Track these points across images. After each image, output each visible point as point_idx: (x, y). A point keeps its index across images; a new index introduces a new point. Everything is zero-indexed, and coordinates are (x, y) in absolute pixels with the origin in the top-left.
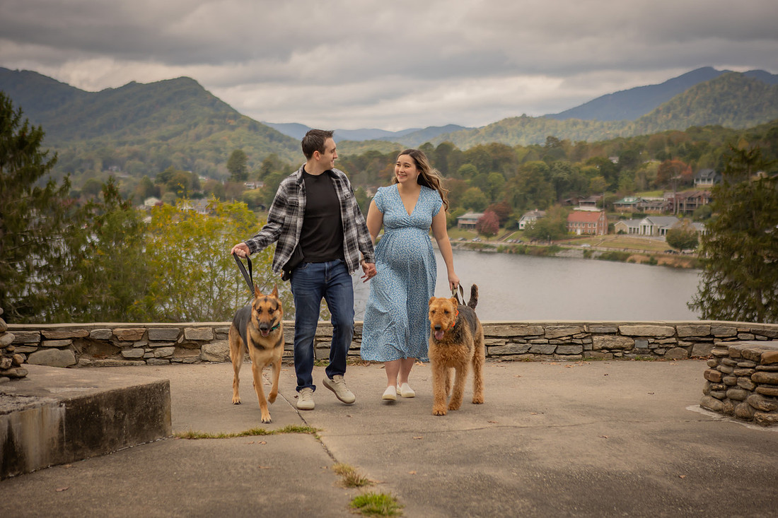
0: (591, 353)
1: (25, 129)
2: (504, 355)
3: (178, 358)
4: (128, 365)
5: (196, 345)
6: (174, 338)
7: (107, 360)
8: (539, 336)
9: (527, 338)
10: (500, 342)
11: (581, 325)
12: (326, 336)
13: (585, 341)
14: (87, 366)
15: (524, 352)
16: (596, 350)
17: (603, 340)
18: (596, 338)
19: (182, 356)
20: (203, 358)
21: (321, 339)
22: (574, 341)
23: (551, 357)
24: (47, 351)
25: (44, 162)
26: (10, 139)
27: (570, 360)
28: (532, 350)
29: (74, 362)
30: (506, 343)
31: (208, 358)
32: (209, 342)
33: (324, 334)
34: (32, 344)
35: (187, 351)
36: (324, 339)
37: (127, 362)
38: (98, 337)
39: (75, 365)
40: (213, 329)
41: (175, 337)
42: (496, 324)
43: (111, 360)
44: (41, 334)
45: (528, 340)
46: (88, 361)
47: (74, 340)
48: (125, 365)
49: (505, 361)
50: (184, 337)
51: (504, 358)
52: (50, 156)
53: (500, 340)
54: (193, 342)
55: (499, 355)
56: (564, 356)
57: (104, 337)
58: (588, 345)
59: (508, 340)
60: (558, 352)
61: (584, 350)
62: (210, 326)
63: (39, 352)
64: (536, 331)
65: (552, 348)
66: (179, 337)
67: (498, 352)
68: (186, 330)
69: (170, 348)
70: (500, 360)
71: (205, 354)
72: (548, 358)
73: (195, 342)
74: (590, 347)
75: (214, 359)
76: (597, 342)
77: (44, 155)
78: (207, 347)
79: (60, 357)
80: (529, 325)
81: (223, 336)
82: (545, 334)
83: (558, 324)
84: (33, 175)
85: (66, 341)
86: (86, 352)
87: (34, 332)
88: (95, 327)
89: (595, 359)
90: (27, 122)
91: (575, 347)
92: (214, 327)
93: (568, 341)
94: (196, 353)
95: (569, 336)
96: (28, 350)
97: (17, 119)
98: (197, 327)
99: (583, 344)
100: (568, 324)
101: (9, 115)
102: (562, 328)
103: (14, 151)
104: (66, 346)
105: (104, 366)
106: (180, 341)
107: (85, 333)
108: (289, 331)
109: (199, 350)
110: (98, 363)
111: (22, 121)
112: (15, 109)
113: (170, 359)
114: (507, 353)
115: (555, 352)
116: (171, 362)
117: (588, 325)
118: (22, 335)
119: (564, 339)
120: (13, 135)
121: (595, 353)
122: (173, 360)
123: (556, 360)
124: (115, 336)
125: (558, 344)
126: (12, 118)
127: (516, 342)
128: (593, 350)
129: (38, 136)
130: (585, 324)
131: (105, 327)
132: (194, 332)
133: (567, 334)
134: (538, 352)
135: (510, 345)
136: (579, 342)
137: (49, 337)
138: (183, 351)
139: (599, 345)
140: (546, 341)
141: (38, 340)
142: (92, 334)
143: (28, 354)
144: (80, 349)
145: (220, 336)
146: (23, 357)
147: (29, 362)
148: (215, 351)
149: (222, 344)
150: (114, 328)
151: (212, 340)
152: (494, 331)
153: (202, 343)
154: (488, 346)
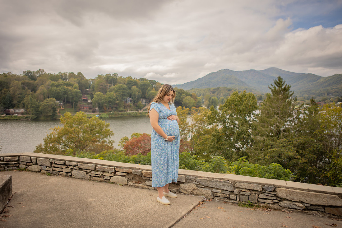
1: (286, 86)
4: (147, 189)
7: (139, 185)
12: (246, 189)
14: (131, 186)
19: (172, 188)
20: (180, 191)
21: (243, 190)
24: (117, 176)
25: (290, 94)
26: (282, 88)
29: (126, 183)
31: (182, 191)
32: (183, 183)
33: (244, 187)
34: (112, 173)
36: (244, 190)
37: (147, 187)
38: (135, 174)
39: (126, 185)
40: (186, 177)
43: (141, 185)
44: (114, 169)
46: (132, 184)
47: (128, 174)
48: (146, 188)
52: (292, 92)
57: (138, 174)
62: (184, 175)
63: (115, 177)
71: (181, 189)
75: (185, 192)
77: (291, 92)
78: (182, 186)
79: (121, 180)
81: (190, 181)
84: (287, 97)
85: (124, 173)
87: (112, 168)
88: (135, 168)
90: (287, 84)
94: (178, 188)
96: (111, 175)
97: (284, 83)
101: (282, 82)
103: (283, 91)
104: (124, 176)
105: (137, 187)
107: (130, 171)
108: (224, 183)
109: (179, 186)
110: (135, 185)
111: (285, 84)
112: (284, 81)
118: (108, 168)
124: (142, 174)
126: (283, 83)
129: (289, 87)
131: (139, 169)
137: (118, 171)
141: (113, 171)
142: (133, 172)
143: (111, 177)
144: (131, 177)
145: (188, 181)
146: (109, 178)
147: (111, 180)
148: (186, 188)
149: (189, 185)
150: (143, 170)
151: (185, 182)
153: (180, 183)
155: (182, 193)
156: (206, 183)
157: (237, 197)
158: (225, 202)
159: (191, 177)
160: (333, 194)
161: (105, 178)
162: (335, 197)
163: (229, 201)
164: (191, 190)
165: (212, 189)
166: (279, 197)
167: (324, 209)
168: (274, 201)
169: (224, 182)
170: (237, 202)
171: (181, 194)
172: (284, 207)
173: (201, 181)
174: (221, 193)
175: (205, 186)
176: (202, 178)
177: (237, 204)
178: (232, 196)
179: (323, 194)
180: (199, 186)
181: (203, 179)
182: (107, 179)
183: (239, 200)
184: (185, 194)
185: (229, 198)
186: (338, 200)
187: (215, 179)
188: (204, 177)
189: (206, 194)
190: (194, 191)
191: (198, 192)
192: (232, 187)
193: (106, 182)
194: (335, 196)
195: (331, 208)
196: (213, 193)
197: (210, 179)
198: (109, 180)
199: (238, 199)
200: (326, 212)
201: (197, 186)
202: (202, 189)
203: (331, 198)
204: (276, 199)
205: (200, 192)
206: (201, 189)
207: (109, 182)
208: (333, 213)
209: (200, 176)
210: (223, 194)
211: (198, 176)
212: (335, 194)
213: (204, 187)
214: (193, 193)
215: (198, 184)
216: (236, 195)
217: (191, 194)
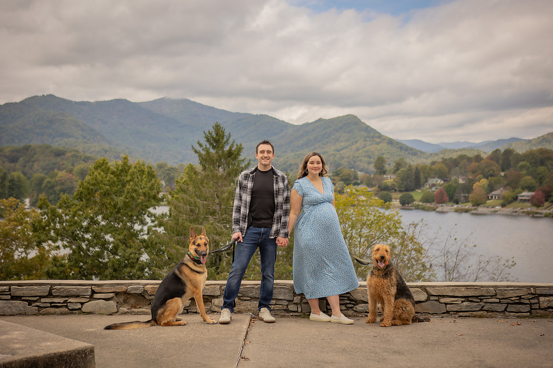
0: (538, 311)
1: (232, 145)
2: (461, 312)
3: (194, 309)
5: (208, 299)
7: (140, 310)
8: (491, 296)
9: (480, 298)
10: (457, 301)
11: (529, 287)
13: (532, 301)
14: (125, 313)
15: (478, 309)
16: (542, 309)
17: (549, 301)
18: (542, 299)
20: (212, 309)
22: (522, 301)
23: (502, 314)
24: (96, 301)
25: (243, 165)
26: (223, 151)
27: (518, 317)
28: (485, 308)
29: (116, 310)
30: (462, 302)
31: (217, 309)
32: (217, 297)
34: (85, 297)
38: (133, 292)
39: (116, 312)
40: (221, 287)
42: (453, 286)
43: (143, 310)
44: (92, 289)
45: (481, 300)
46: (125, 310)
47: (117, 294)
49: (462, 316)
51: (461, 314)
52: (246, 162)
53: (457, 299)
55: (457, 312)
56: (514, 313)
57: (138, 292)
58: (535, 305)
59: (463, 300)
60: (508, 310)
61: (532, 309)
62: (218, 285)
63: (90, 302)
64: (488, 292)
65: (503, 307)
67: (455, 309)
70: (457, 316)
71: (214, 307)
72: (499, 315)
73: (207, 297)
74: (537, 306)
76: (544, 302)
77: (243, 161)
78: (216, 301)
79: (105, 306)
80: (482, 287)
82: (496, 295)
83: (508, 286)
85: (110, 294)
86: (127, 303)
87: (87, 287)
88: (131, 284)
89: (541, 317)
90: (233, 141)
91: (523, 306)
92: (221, 285)
93: (517, 301)
94: (209, 305)
95: (518, 296)
96: (83, 300)
97: (228, 140)
98: (208, 285)
99: (531, 304)
100: (516, 286)
101: (223, 138)
102: (511, 290)
103: (225, 159)
104: (110, 298)
105: (137, 314)
107: (124, 288)
108: (280, 290)
109: (210, 303)
110: (133, 312)
112: (226, 134)
113: (187, 310)
114: (463, 310)
115: (505, 310)
116: (188, 313)
117: (535, 287)
118: (78, 289)
119: (513, 299)
120: (225, 150)
121: (541, 311)
122: (189, 310)
123: (507, 317)
124: (146, 291)
125: (508, 304)
126: (225, 139)
127: (471, 301)
128: (540, 308)
129: (240, 149)
130: (532, 286)
131: (139, 284)
132: (206, 289)
133: (516, 295)
134: (491, 310)
135: (465, 303)
136: (527, 302)
137: (98, 291)
139: (545, 305)
140: (498, 301)
141: (89, 293)
142: (129, 290)
143: (82, 304)
144: (121, 300)
146: (79, 306)
147: (84, 309)
150: (146, 285)
151: (220, 295)
152: (451, 292)
153: (212, 298)
154: (446, 304)
155: (216, 312)
156: (253, 293)
157: (297, 308)
158: (283, 316)
160: (415, 288)
161: (71, 306)
162: (418, 291)
163: (288, 314)
166: (353, 300)
168: (349, 306)
169: (280, 288)
170: (299, 314)
171: (215, 313)
172: (361, 312)
173: (246, 290)
174: (276, 304)
175: (250, 297)
177: (300, 316)
178: (292, 307)
180: (242, 298)
181: (249, 287)
182: (75, 308)
183: (302, 311)
185: (287, 311)
186: (421, 294)
188: (249, 285)
189: (253, 309)
191: (242, 308)
192: (291, 294)
193: (72, 313)
198: (80, 309)
199: (300, 310)
202: (247, 302)
203: (414, 292)
204: (350, 303)
205: (244, 307)
206: (245, 302)
207: (79, 314)
210: (278, 306)
212: (417, 287)
213: (249, 298)
216: (296, 304)
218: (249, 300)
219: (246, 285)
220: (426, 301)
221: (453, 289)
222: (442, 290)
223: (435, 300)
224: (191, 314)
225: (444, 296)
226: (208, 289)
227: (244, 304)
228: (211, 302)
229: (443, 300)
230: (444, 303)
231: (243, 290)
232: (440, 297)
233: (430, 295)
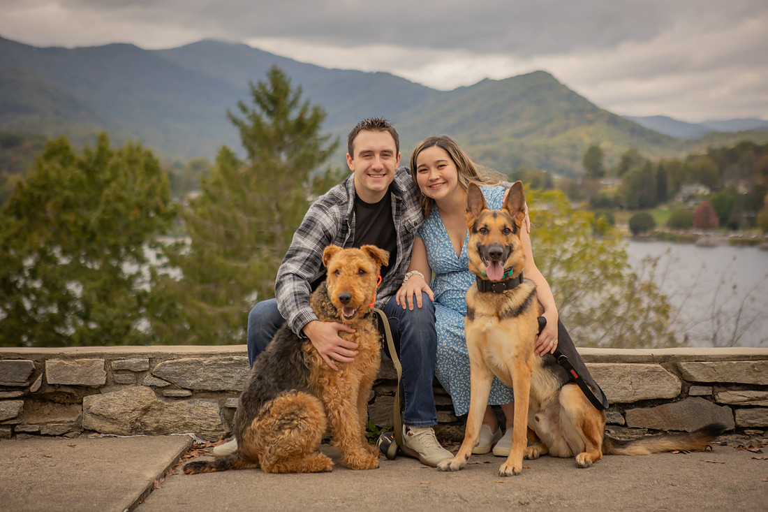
3: (32, 423)
5: (71, 395)
6: (22, 379)
19: (41, 421)
20: (84, 424)
25: (325, 147)
26: (287, 122)
31: (95, 424)
32: (98, 390)
35: (57, 409)
40: (108, 362)
41: (24, 378)
42: (755, 358)
50: (44, 379)
54: (64, 390)
62: (101, 356)
66: (32, 376)
67: (760, 422)
68: (49, 364)
69: (14, 403)
71: (89, 417)
73: (69, 391)
75: (108, 427)
77: (325, 139)
78: (94, 402)
81: (130, 377)
84: (312, 162)
90: (307, 103)
92: (109, 358)
94: (73, 414)
98: (72, 357)
101: (286, 95)
103: (291, 135)
106: (35, 388)
109: (79, 408)
111: (302, 101)
112: (293, 86)
113: (13, 426)
116: (14, 434)
120: (290, 118)
122: (18, 429)
126: (291, 97)
132: (66, 368)
138: (47, 409)
145: (121, 377)
148: (111, 410)
149: (125, 394)
151: (105, 386)
152: (750, 373)
153: (83, 392)
154: (734, 407)
155: (94, 431)
156: (197, 377)
159: (133, 361)
160: (648, 362)
162: (654, 371)
164: (136, 414)
165: (221, 397)
167: (624, 415)
171: (91, 436)
173: (177, 369)
175: (191, 390)
176: (180, 360)
179: (618, 364)
180: (167, 392)
181: (186, 363)
184: (109, 435)
186: (664, 380)
187: (235, 358)
188: (188, 355)
189: (198, 422)
190: (147, 419)
191: (166, 418)
194: (653, 365)
195: (644, 410)
196: (227, 413)
197: (214, 358)
200: (630, 426)
201: (160, 395)
202: (183, 402)
203: (644, 375)
205: (174, 417)
206: (176, 403)
208: (651, 426)
209: (172, 354)
211: (163, 354)
212: (652, 359)
213: (187, 393)
214: (144, 424)
215: (162, 383)
217: (137, 429)
218: (188, 397)
219: (179, 356)
220: (679, 398)
221: (753, 366)
222: (724, 367)
223: (704, 397)
224: (23, 439)
225: (727, 386)
226: (73, 369)
227: (172, 409)
228: (81, 403)
229: (725, 396)
230: (729, 405)
231: (170, 369)
232: (717, 389)
233: (688, 382)
